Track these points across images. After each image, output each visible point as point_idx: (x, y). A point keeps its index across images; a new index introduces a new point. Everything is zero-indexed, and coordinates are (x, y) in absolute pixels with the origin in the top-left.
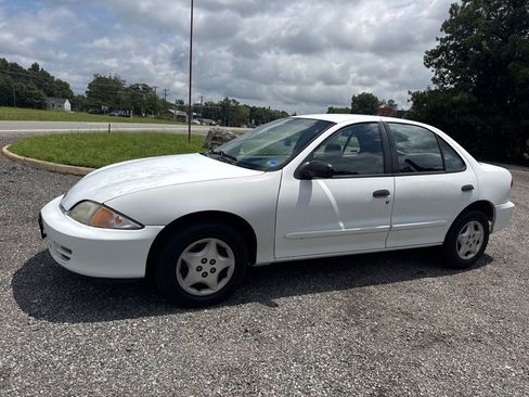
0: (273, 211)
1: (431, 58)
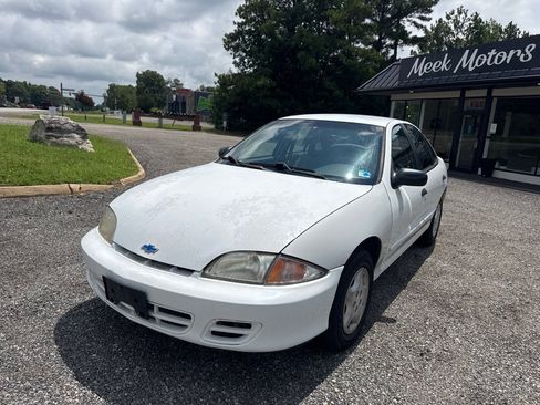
0: (392, 224)
1: (231, 42)
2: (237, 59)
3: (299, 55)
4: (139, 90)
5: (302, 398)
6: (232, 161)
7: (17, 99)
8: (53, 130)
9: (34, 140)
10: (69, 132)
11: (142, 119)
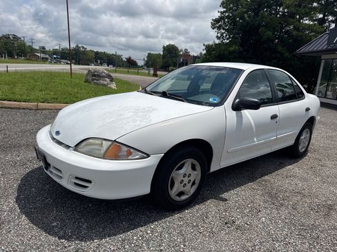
2: (219, 35)
3: (260, 30)
4: (164, 56)
7: (99, 61)
10: (104, 77)
11: (158, 73)
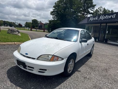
1: (52, 13)
2: (53, 17)
3: (66, 16)
4: (32, 23)
5: (58, 86)
6: (47, 37)
7: (6, 25)
8: (12, 31)
9: (8, 33)
10: (16, 31)
11: (32, 29)
